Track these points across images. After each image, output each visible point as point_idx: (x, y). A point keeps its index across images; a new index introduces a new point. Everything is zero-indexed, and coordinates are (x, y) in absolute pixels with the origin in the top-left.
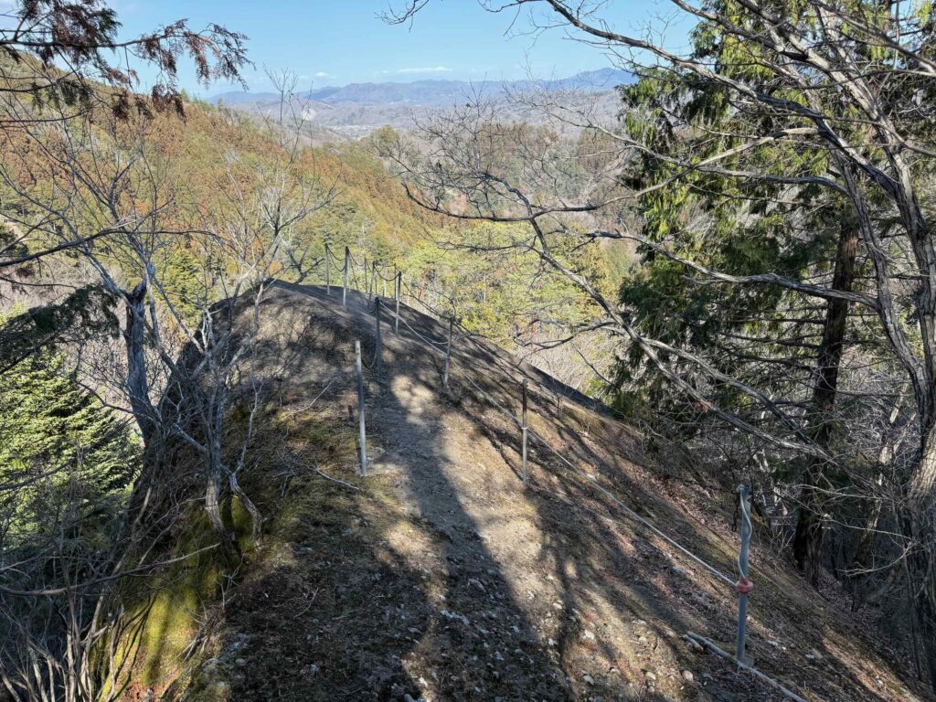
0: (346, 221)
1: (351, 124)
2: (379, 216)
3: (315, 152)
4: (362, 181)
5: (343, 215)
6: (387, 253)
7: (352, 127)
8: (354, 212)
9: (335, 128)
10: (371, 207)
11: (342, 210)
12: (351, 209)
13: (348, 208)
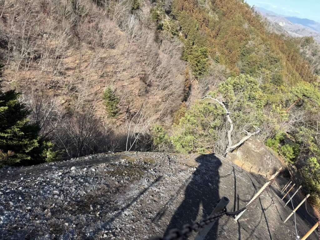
0: (271, 64)
1: (296, 33)
2: (285, 68)
3: (277, 36)
4: (287, 53)
5: (272, 61)
9: (289, 32)
10: (285, 63)
12: (276, 61)
13: (275, 59)
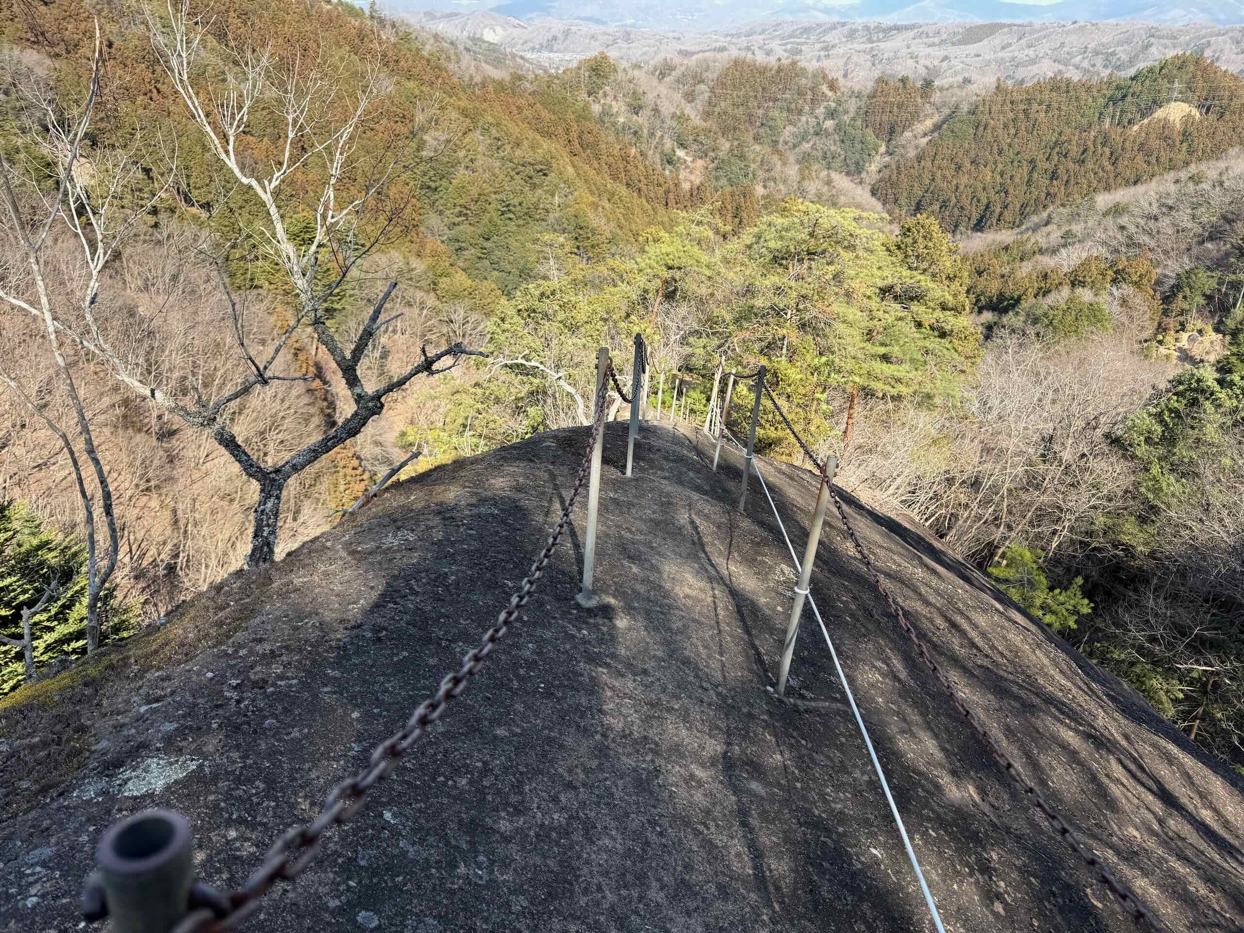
0: (534, 187)
1: (551, 51)
2: (579, 183)
3: (500, 86)
4: (560, 130)
5: (531, 178)
6: (588, 238)
7: (551, 55)
8: (545, 175)
9: (528, 55)
10: (570, 169)
11: (529, 171)
12: (541, 171)
13: (538, 167)
